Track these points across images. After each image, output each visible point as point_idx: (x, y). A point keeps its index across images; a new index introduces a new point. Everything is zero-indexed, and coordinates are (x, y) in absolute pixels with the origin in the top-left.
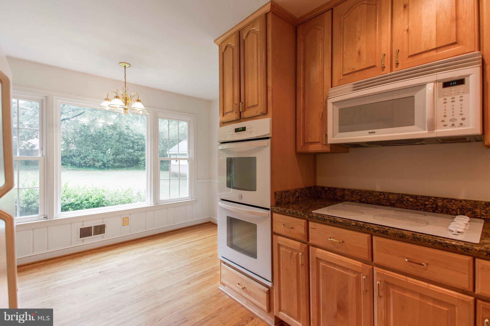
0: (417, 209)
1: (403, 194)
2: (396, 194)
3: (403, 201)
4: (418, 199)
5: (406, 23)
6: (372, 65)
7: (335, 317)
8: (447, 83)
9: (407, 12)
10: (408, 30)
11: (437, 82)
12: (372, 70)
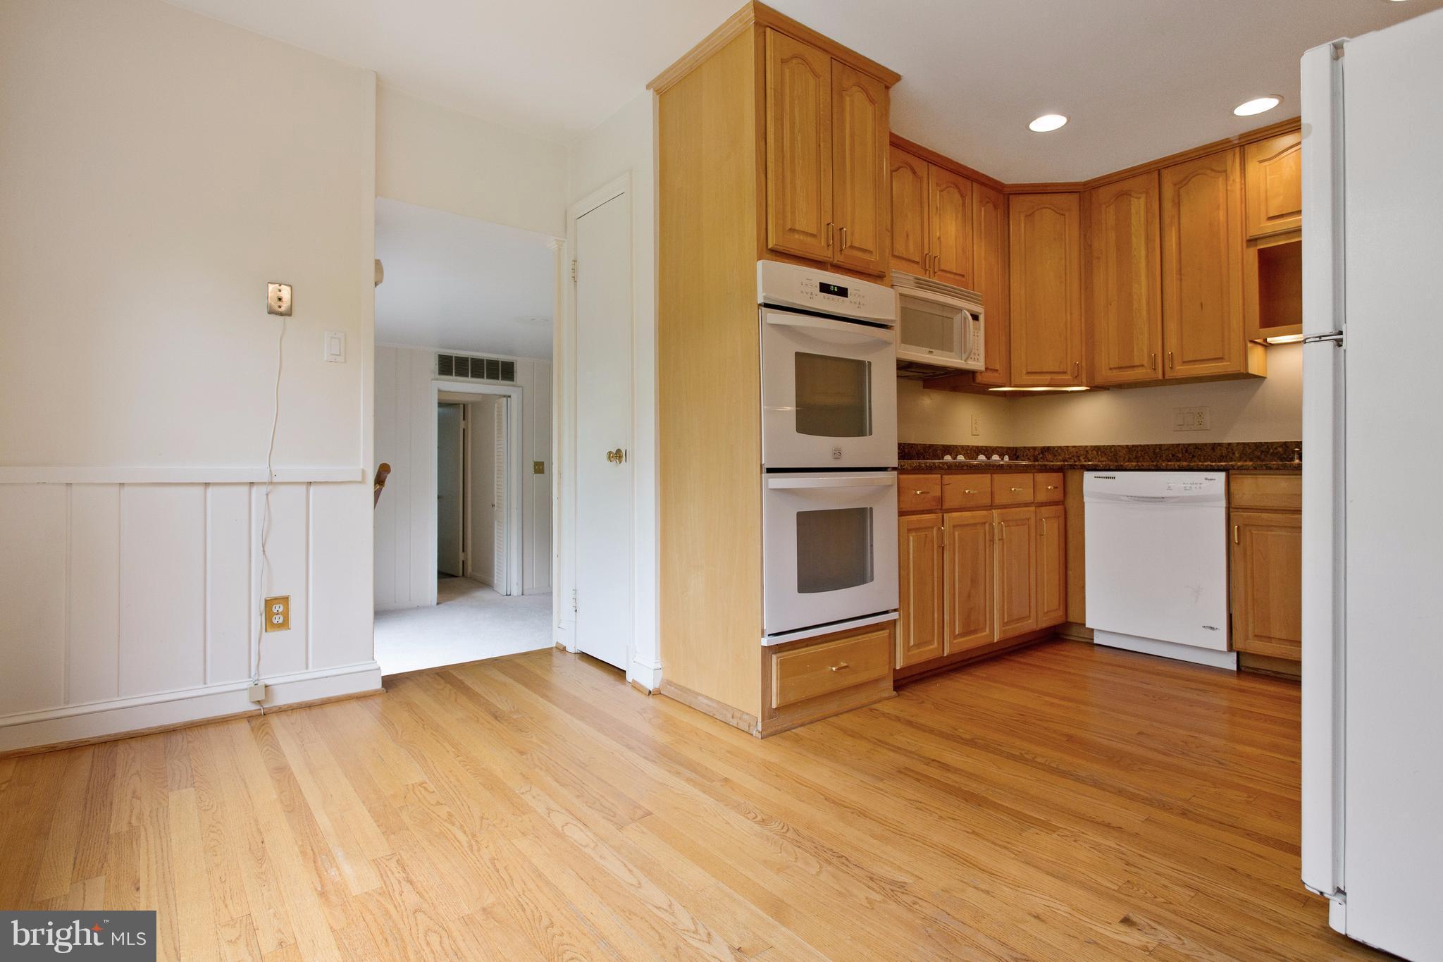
5: (938, 230)
6: (917, 260)
7: (969, 596)
8: (972, 315)
9: (938, 216)
10: (939, 238)
11: (968, 311)
12: (915, 266)
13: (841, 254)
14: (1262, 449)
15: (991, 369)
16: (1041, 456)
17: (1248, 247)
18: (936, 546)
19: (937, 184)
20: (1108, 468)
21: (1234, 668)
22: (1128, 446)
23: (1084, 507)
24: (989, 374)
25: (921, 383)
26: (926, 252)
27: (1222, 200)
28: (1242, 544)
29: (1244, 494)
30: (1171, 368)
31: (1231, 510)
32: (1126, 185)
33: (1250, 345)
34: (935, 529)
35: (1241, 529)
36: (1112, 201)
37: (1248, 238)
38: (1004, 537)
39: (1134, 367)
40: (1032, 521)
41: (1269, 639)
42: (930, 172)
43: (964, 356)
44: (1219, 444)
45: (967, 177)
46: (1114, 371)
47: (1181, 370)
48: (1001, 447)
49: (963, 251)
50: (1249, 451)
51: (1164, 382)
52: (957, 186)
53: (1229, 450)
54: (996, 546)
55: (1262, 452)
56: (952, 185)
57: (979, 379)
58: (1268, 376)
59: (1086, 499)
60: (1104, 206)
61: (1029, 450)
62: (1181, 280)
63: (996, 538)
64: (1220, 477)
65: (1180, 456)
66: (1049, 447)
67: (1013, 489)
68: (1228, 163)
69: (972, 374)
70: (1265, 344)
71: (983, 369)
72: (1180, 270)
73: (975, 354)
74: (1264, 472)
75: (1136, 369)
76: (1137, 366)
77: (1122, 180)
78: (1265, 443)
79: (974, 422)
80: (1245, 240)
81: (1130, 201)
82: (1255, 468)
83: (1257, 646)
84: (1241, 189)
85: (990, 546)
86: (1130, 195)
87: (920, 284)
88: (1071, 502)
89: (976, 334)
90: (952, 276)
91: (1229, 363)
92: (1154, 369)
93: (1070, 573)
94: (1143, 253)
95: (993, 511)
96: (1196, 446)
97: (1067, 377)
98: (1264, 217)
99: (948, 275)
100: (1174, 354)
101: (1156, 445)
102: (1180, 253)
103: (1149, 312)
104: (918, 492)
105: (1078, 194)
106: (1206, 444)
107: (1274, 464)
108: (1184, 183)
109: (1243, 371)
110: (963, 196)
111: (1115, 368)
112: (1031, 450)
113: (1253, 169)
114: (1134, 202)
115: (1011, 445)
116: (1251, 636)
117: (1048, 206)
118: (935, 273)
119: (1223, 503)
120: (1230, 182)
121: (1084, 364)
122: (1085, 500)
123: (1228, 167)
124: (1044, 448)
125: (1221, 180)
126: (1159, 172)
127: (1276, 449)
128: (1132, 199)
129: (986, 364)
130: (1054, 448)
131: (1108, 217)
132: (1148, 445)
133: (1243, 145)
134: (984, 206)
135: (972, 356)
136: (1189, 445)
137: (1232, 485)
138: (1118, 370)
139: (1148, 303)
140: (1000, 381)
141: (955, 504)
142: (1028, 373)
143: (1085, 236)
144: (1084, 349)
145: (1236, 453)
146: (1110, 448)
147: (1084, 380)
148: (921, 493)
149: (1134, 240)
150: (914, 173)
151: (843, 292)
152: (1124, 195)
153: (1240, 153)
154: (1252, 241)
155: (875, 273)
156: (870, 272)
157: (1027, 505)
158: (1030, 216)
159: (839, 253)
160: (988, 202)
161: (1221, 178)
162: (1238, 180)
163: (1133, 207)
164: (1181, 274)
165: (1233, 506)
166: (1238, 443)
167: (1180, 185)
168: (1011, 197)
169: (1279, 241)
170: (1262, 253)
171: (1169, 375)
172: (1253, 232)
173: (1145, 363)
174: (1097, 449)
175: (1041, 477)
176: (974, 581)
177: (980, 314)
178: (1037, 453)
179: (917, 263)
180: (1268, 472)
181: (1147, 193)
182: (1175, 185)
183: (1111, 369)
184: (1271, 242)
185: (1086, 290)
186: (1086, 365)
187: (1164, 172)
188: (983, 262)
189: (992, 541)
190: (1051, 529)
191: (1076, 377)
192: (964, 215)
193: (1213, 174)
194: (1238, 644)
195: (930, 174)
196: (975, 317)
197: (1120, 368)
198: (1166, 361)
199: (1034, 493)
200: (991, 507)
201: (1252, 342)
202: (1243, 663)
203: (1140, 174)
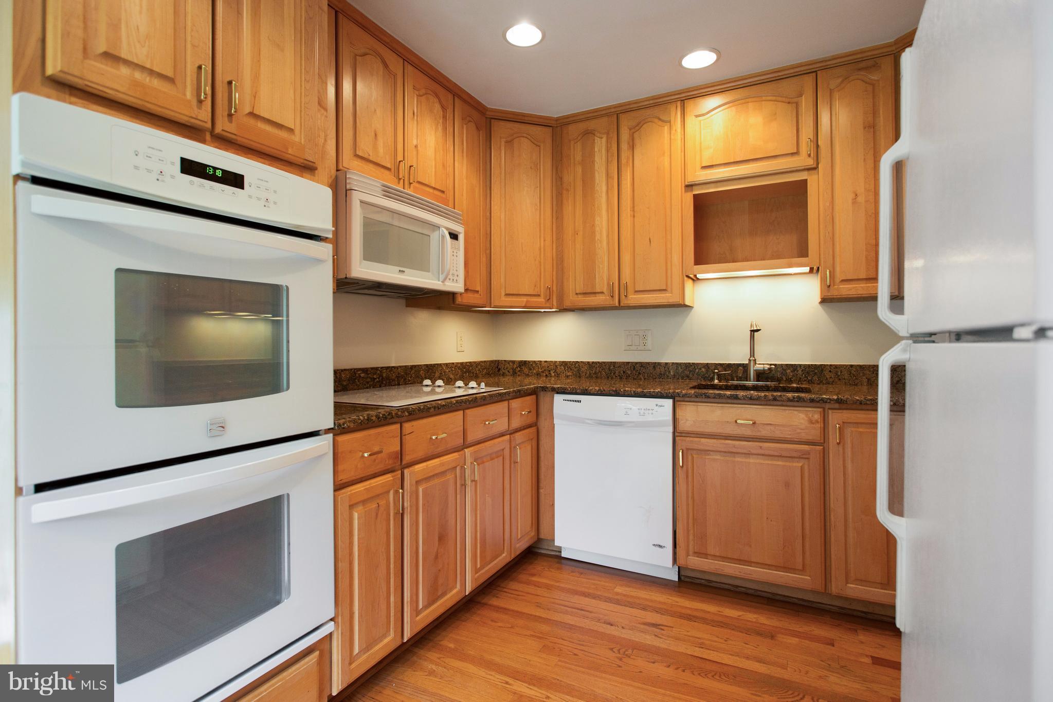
0: (367, 388)
1: (355, 369)
2: (348, 370)
3: (355, 379)
4: (369, 372)
5: (415, 136)
6: (389, 166)
7: (436, 557)
8: (450, 234)
9: (415, 122)
10: (416, 147)
11: (447, 229)
12: (387, 172)
13: (231, 121)
14: (691, 369)
15: (471, 290)
16: (519, 369)
17: (686, 191)
18: (392, 514)
19: (414, 88)
20: (574, 391)
21: (676, 579)
22: (588, 362)
23: (554, 427)
24: (470, 295)
25: (403, 302)
26: (400, 158)
27: (667, 147)
28: (685, 467)
29: (687, 420)
30: (626, 296)
31: (676, 434)
32: (592, 125)
33: (686, 278)
34: (391, 493)
35: (685, 452)
36: (579, 138)
37: (687, 183)
38: (476, 478)
39: (595, 293)
40: (507, 452)
41: (705, 555)
42: (406, 71)
43: (442, 277)
44: (659, 363)
45: (448, 90)
46: (580, 296)
47: (634, 299)
48: (485, 361)
49: (443, 166)
50: (681, 370)
51: (620, 307)
52: (437, 96)
53: (666, 369)
54: (468, 489)
55: (690, 371)
56: (432, 93)
57: (459, 300)
58: (695, 306)
59: (556, 421)
60: (572, 142)
61: (509, 363)
62: (634, 216)
63: (468, 482)
64: (668, 403)
65: (629, 372)
66: (525, 361)
67: (487, 423)
68: (672, 114)
69: (452, 295)
70: (695, 278)
71: (462, 290)
72: (634, 207)
73: (453, 275)
74: (703, 400)
75: (597, 295)
76: (598, 293)
77: (588, 119)
78: (693, 363)
79: (459, 339)
80: (683, 186)
81: (594, 140)
82: (696, 397)
83: (695, 562)
84: (681, 139)
85: (461, 491)
86: (594, 135)
87: (388, 193)
88: (543, 424)
89: (455, 254)
90: (431, 190)
91: (671, 295)
92: (612, 297)
93: (541, 491)
94: (604, 188)
95: (466, 450)
96: (642, 365)
97: (541, 300)
98: (698, 167)
99: (428, 189)
100: (628, 284)
101: (611, 362)
102: (633, 191)
103: (608, 243)
104: (366, 455)
105: (551, 128)
106: (648, 363)
107: (711, 393)
108: (637, 128)
109: (681, 302)
110: (444, 108)
111: (580, 294)
112: (511, 364)
113: (691, 121)
114: (597, 140)
115: (495, 359)
116: (691, 553)
117: (525, 135)
118: (410, 184)
119: (671, 429)
120: (673, 132)
121: (555, 289)
122: (555, 423)
123: (672, 119)
124: (521, 361)
125: (666, 128)
126: (617, 116)
127: (700, 369)
128: (596, 138)
129: (465, 285)
130: (529, 362)
131: (576, 152)
132: (604, 363)
133: (683, 100)
134: (466, 124)
135: (450, 276)
136: (636, 363)
137: (678, 411)
138: (583, 296)
139: (608, 236)
140: (479, 302)
141: (420, 454)
142: (507, 295)
143: (557, 170)
144: (554, 273)
145: (671, 371)
146: (575, 364)
147: (555, 303)
148: (370, 455)
149: (597, 175)
150: (386, 66)
151: (235, 180)
152: (588, 134)
153: (681, 106)
154: (689, 187)
155: (299, 161)
156: (287, 157)
157: (502, 435)
158: (509, 142)
159: (226, 119)
160: (470, 121)
161: (666, 127)
162: (679, 130)
163: (596, 146)
164: (634, 211)
165: (678, 431)
166: (673, 363)
167: (636, 128)
168: (493, 121)
169: (708, 188)
170: (696, 197)
171: (624, 302)
172: (690, 179)
173: (605, 290)
174: (564, 364)
175: (516, 404)
176: (442, 538)
177: (460, 233)
178: (515, 366)
179: (389, 169)
180: (706, 400)
181: (608, 134)
182: (630, 129)
183: (577, 294)
184: (702, 189)
185: (557, 219)
186: (557, 290)
187: (622, 116)
188: (465, 180)
189: (464, 485)
190: (524, 455)
191: (548, 300)
192: (445, 129)
193: (660, 123)
194: (681, 561)
195: (406, 75)
196: (454, 236)
197: (585, 294)
198: (622, 290)
199: (508, 420)
200: (465, 446)
201: (688, 277)
202: (682, 573)
203: (602, 116)
